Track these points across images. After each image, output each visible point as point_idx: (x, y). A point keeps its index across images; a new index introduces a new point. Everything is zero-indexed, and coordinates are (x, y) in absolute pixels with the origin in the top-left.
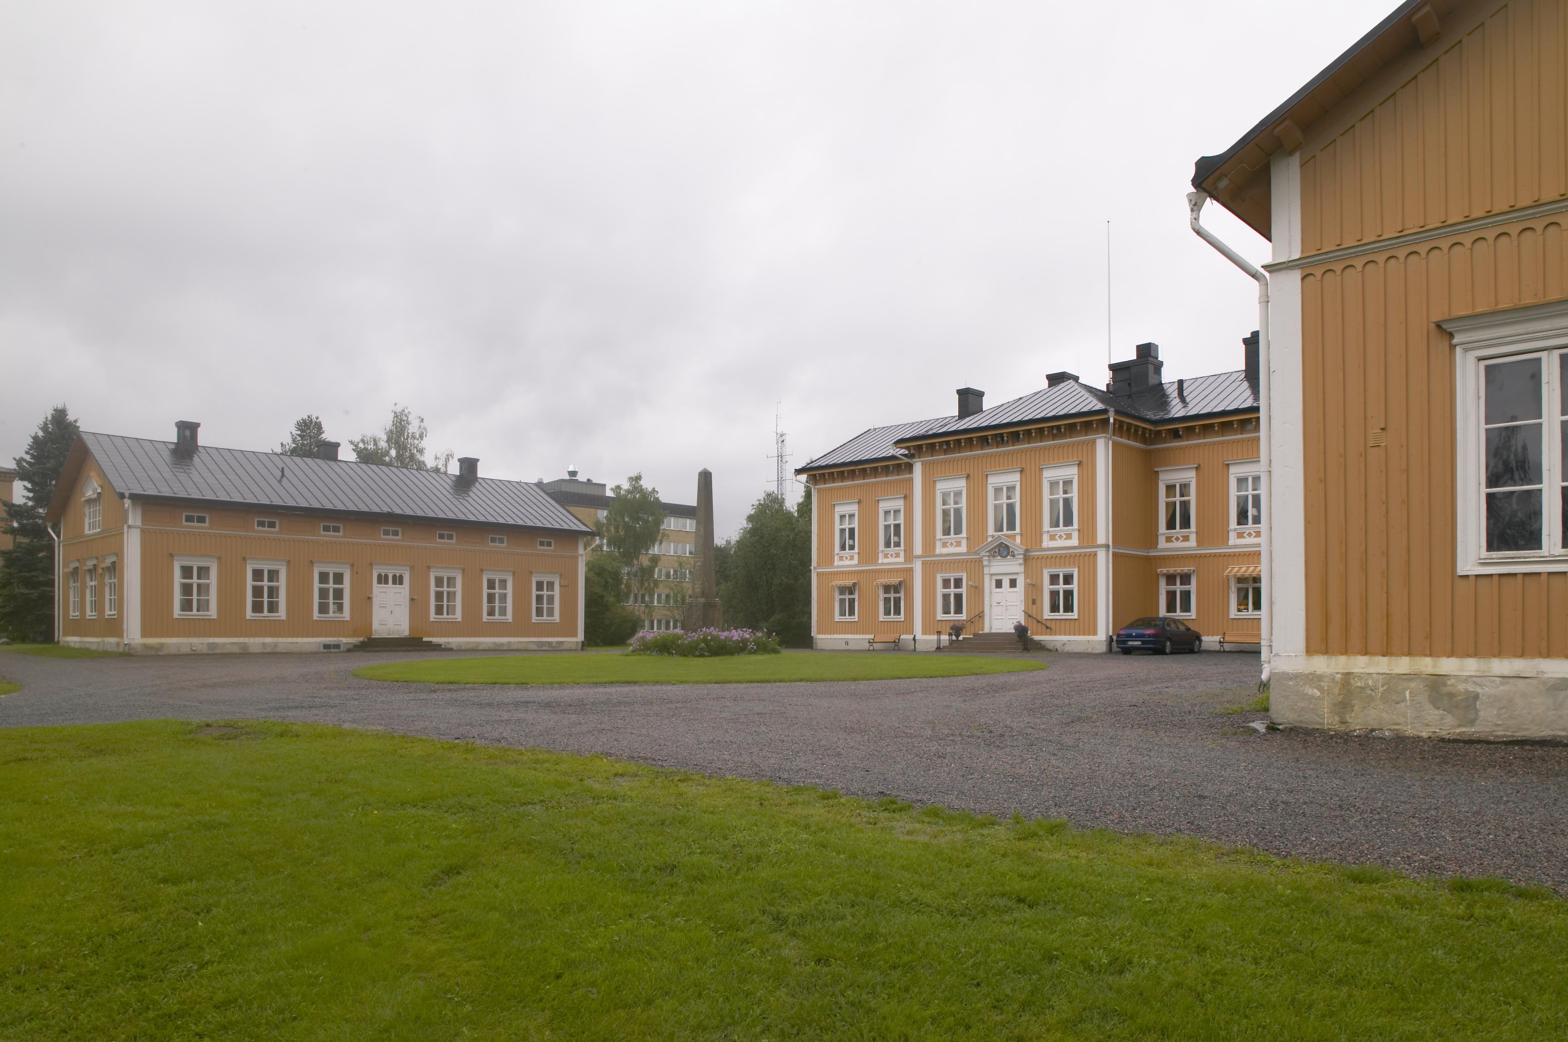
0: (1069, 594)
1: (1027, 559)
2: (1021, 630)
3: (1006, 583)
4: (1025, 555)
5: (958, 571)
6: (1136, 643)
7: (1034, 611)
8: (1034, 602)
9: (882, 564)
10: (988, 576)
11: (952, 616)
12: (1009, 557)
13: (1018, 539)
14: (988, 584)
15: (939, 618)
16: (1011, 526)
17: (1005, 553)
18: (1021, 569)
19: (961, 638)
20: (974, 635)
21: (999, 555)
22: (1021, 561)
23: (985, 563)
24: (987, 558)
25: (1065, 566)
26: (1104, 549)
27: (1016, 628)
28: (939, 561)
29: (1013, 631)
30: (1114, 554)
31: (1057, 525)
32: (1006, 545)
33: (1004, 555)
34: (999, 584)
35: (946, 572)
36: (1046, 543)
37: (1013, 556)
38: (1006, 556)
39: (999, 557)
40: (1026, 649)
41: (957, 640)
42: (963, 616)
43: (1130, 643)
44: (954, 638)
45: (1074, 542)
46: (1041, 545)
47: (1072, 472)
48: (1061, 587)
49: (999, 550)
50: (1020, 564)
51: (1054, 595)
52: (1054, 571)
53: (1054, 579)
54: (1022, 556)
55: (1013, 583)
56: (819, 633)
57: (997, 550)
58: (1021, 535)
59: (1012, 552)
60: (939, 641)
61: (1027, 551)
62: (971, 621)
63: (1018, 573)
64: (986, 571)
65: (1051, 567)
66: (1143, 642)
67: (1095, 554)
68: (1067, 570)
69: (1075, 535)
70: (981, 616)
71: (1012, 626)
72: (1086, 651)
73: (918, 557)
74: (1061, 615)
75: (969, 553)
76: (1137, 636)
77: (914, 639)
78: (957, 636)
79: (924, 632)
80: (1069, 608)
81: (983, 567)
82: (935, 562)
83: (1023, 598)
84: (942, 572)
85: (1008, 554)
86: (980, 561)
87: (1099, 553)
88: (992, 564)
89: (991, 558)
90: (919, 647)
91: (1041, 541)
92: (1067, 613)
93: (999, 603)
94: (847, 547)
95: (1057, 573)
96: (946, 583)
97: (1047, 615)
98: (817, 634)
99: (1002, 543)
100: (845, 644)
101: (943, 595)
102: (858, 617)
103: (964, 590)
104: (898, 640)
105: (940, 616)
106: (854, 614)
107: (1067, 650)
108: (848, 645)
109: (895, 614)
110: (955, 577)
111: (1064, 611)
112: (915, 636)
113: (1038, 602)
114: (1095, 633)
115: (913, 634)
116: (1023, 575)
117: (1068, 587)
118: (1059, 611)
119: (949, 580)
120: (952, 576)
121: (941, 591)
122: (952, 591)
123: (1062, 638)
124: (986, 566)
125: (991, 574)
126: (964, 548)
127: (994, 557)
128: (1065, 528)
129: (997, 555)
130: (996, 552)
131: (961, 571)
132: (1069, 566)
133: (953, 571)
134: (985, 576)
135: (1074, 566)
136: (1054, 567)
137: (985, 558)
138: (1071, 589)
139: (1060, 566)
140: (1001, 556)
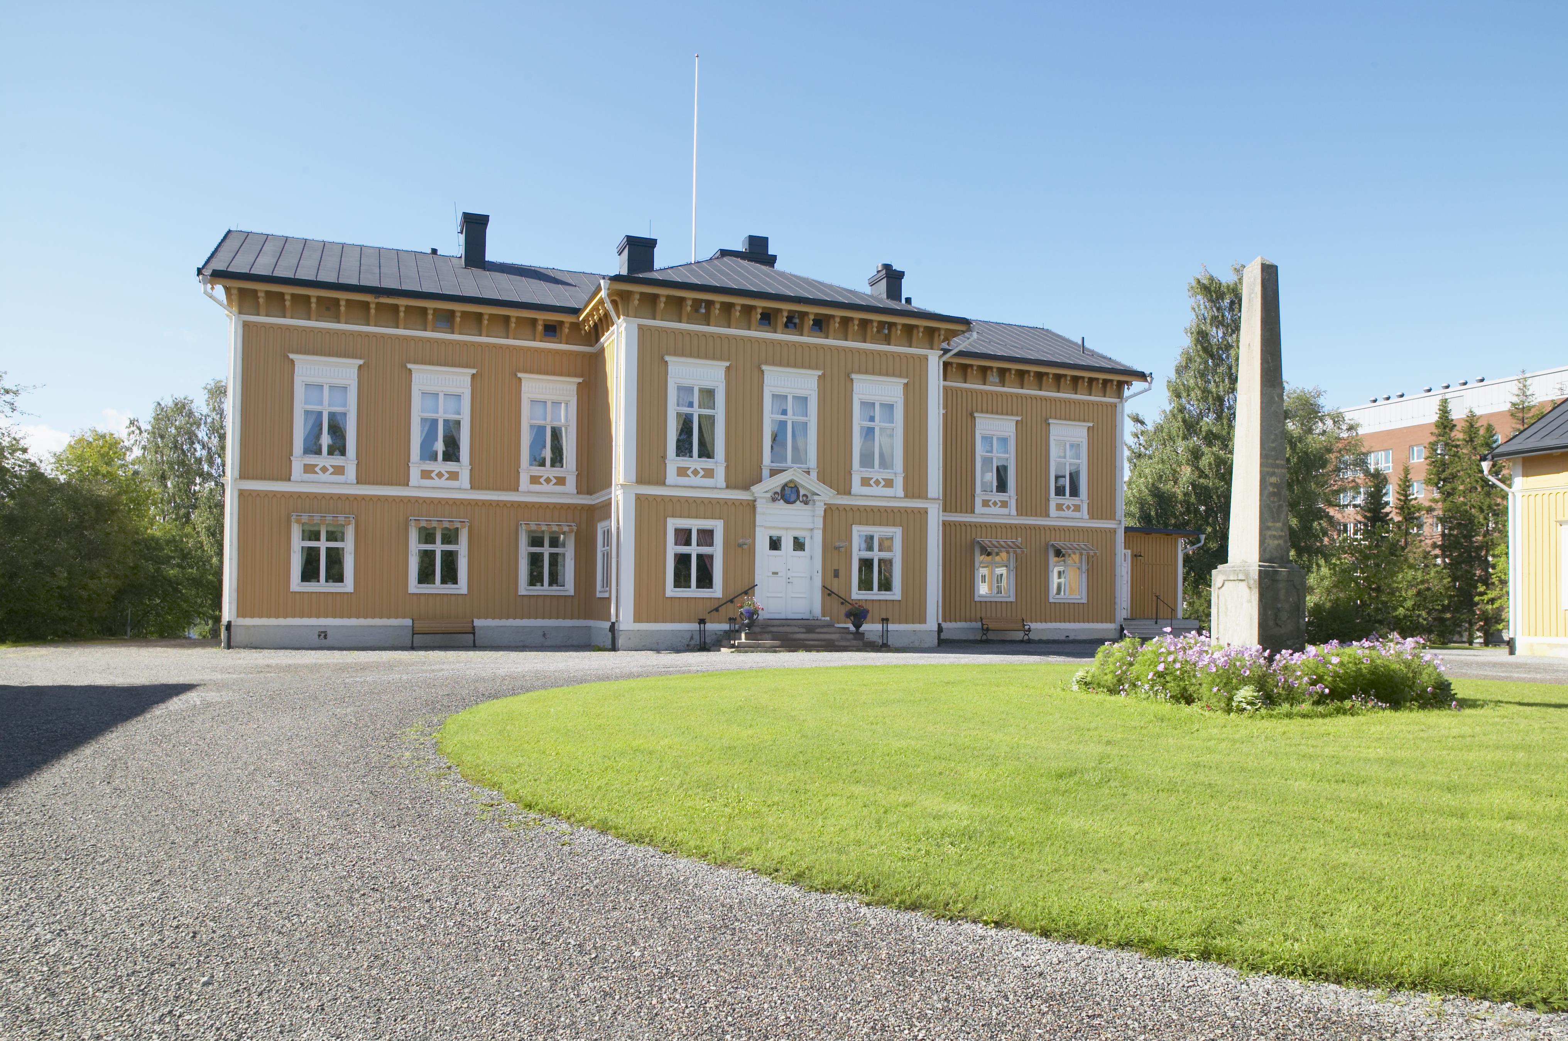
0: (886, 565)
1: (829, 509)
3: (787, 544)
5: (706, 519)
7: (837, 587)
8: (836, 574)
9: (419, 488)
10: (760, 530)
11: (694, 592)
12: (798, 502)
13: (815, 478)
14: (762, 543)
15: (669, 594)
16: (799, 457)
17: (794, 497)
18: (819, 523)
21: (782, 498)
22: (819, 512)
23: (759, 509)
24: (764, 502)
25: (881, 525)
26: (937, 505)
28: (670, 498)
31: (870, 465)
32: (798, 485)
33: (792, 500)
34: (775, 544)
35: (680, 518)
36: (858, 488)
37: (806, 503)
38: (794, 502)
39: (782, 501)
42: (716, 592)
45: (898, 491)
47: (894, 393)
48: (876, 554)
49: (782, 492)
50: (818, 516)
51: (866, 565)
52: (867, 530)
53: (867, 542)
54: (822, 505)
55: (799, 545)
56: (243, 613)
57: (779, 491)
58: (819, 472)
59: (804, 495)
61: (832, 497)
62: (731, 600)
63: (811, 530)
64: (760, 521)
65: (861, 524)
67: (926, 512)
68: (885, 531)
69: (899, 482)
70: (749, 592)
73: (630, 486)
74: (875, 594)
75: (729, 489)
77: (613, 628)
79: (638, 619)
80: (886, 584)
81: (752, 514)
82: (664, 499)
83: (819, 567)
84: (675, 516)
85: (799, 499)
86: (751, 504)
87: (929, 510)
88: (769, 512)
89: (770, 502)
90: (625, 643)
91: (849, 484)
92: (883, 592)
93: (776, 573)
94: (325, 450)
95: (871, 533)
96: (683, 536)
97: (857, 594)
98: (238, 616)
99: (791, 481)
100: (319, 636)
101: (676, 555)
102: (348, 584)
103: (717, 551)
104: (470, 630)
105: (671, 591)
106: (340, 579)
107: (889, 643)
108: (325, 637)
109: (443, 582)
110: (701, 527)
111: (879, 590)
112: (613, 624)
113: (842, 574)
114: (922, 620)
115: (613, 620)
116: (821, 532)
117: (885, 555)
118: (871, 589)
119: (689, 531)
120: (695, 524)
121: (672, 549)
122: (694, 550)
123: (878, 627)
124: (762, 514)
125: (766, 528)
126: (719, 481)
127: (774, 500)
128: (882, 471)
129: (779, 498)
130: (777, 493)
131: (714, 518)
132: (888, 525)
133: (698, 518)
134: (757, 530)
135: (895, 526)
136: (867, 525)
137: (759, 501)
138: (890, 558)
139: (875, 524)
140: (788, 502)
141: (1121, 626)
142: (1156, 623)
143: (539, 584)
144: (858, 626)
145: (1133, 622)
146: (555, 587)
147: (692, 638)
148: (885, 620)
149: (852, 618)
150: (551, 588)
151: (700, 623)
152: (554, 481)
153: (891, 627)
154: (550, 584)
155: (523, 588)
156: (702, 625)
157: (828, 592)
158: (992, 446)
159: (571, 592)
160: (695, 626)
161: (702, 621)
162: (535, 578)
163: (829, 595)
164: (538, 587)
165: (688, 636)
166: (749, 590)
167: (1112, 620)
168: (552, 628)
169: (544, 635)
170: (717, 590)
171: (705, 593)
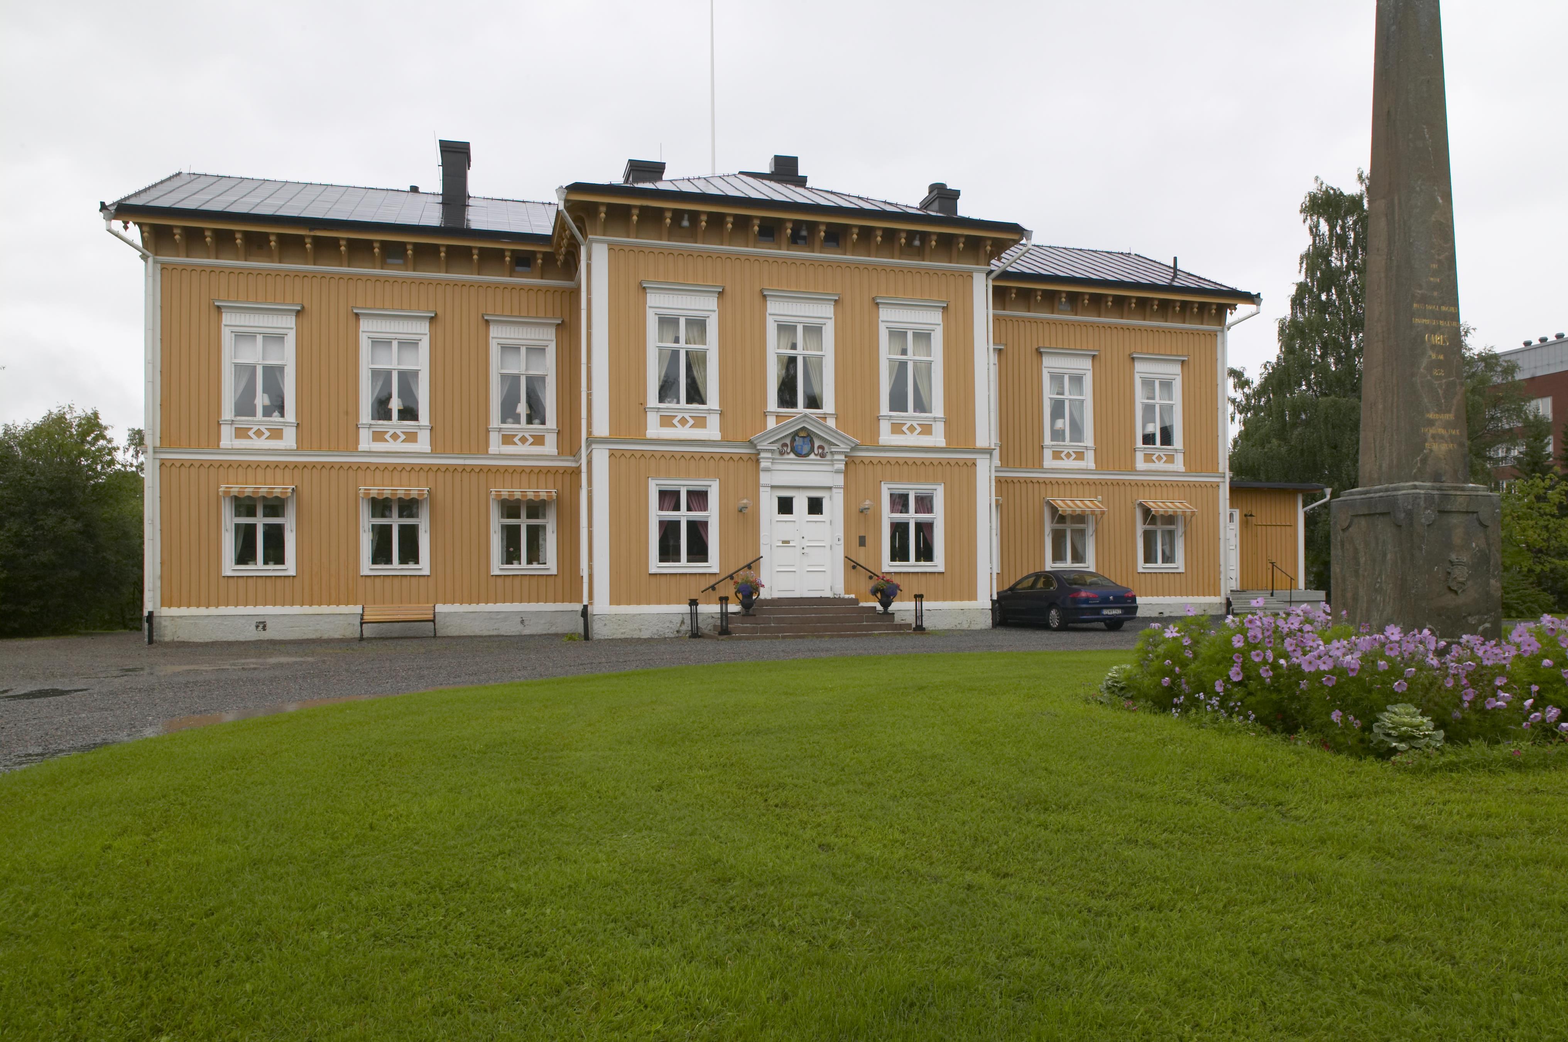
0: (925, 530)
1: (850, 462)
3: (800, 504)
4: (848, 455)
5: (697, 477)
6: (1114, 612)
7: (863, 558)
8: (862, 541)
9: (370, 453)
10: (768, 490)
12: (812, 456)
13: (830, 426)
14: (768, 503)
15: (653, 570)
17: (806, 449)
18: (840, 480)
22: (842, 466)
23: (764, 464)
24: (769, 455)
25: (918, 481)
26: (988, 456)
28: (653, 454)
31: (904, 409)
33: (804, 452)
34: (785, 506)
35: (666, 477)
36: (886, 437)
37: (823, 456)
38: (808, 455)
39: (792, 456)
42: (712, 567)
43: (1106, 612)
45: (938, 439)
46: (876, 441)
47: (932, 319)
48: (912, 517)
50: (837, 472)
51: (899, 530)
52: (900, 487)
53: (899, 502)
54: (842, 457)
55: (815, 506)
56: (166, 601)
57: (788, 442)
58: (837, 417)
59: (820, 446)
60: (694, 616)
61: (854, 448)
62: (731, 576)
63: (830, 488)
64: (765, 478)
65: (892, 480)
66: (1125, 610)
67: (974, 464)
68: (923, 488)
69: (938, 428)
72: (959, 627)
73: (602, 441)
74: (912, 565)
75: (725, 441)
76: (1115, 600)
77: (585, 613)
79: (616, 598)
80: (925, 553)
81: (758, 471)
82: (644, 455)
83: (841, 534)
84: (658, 476)
85: (812, 451)
86: (751, 459)
87: (978, 462)
88: (775, 467)
89: (777, 456)
90: (599, 631)
91: (876, 433)
92: (922, 563)
93: (788, 542)
94: (259, 410)
95: (905, 492)
96: (669, 498)
97: (888, 565)
98: (162, 605)
99: (804, 428)
100: (257, 627)
101: (661, 523)
102: (290, 566)
103: (712, 515)
104: (431, 617)
105: (655, 565)
106: (280, 560)
107: (924, 625)
108: (264, 628)
109: (403, 560)
110: (691, 488)
111: (918, 559)
112: (586, 607)
113: (869, 541)
114: (972, 596)
115: (585, 602)
116: (842, 491)
117: (924, 517)
118: (906, 559)
119: (677, 494)
120: (683, 486)
121: (655, 515)
122: (683, 516)
123: (911, 605)
124: (767, 470)
125: (773, 487)
126: (712, 431)
127: (782, 453)
128: (917, 414)
129: (789, 451)
130: (785, 445)
131: (707, 476)
132: (927, 481)
133: (688, 477)
134: (761, 489)
135: (935, 481)
136: (900, 481)
137: (762, 455)
138: (930, 521)
139: (910, 480)
140: (798, 454)
141: (1228, 599)
142: (1272, 595)
143: (515, 562)
144: (886, 604)
145: (1243, 595)
146: (535, 565)
147: (683, 622)
148: (919, 597)
149: (879, 595)
150: (530, 566)
151: (690, 605)
152: (531, 440)
153: (926, 605)
154: (530, 562)
155: (497, 566)
156: (694, 607)
157: (852, 565)
158: (1063, 388)
159: (554, 571)
160: (685, 608)
161: (693, 603)
162: (511, 556)
163: (854, 567)
164: (515, 566)
165: (678, 620)
166: (753, 565)
167: (1217, 593)
168: (532, 613)
169: (522, 622)
170: (713, 564)
171: (698, 567)
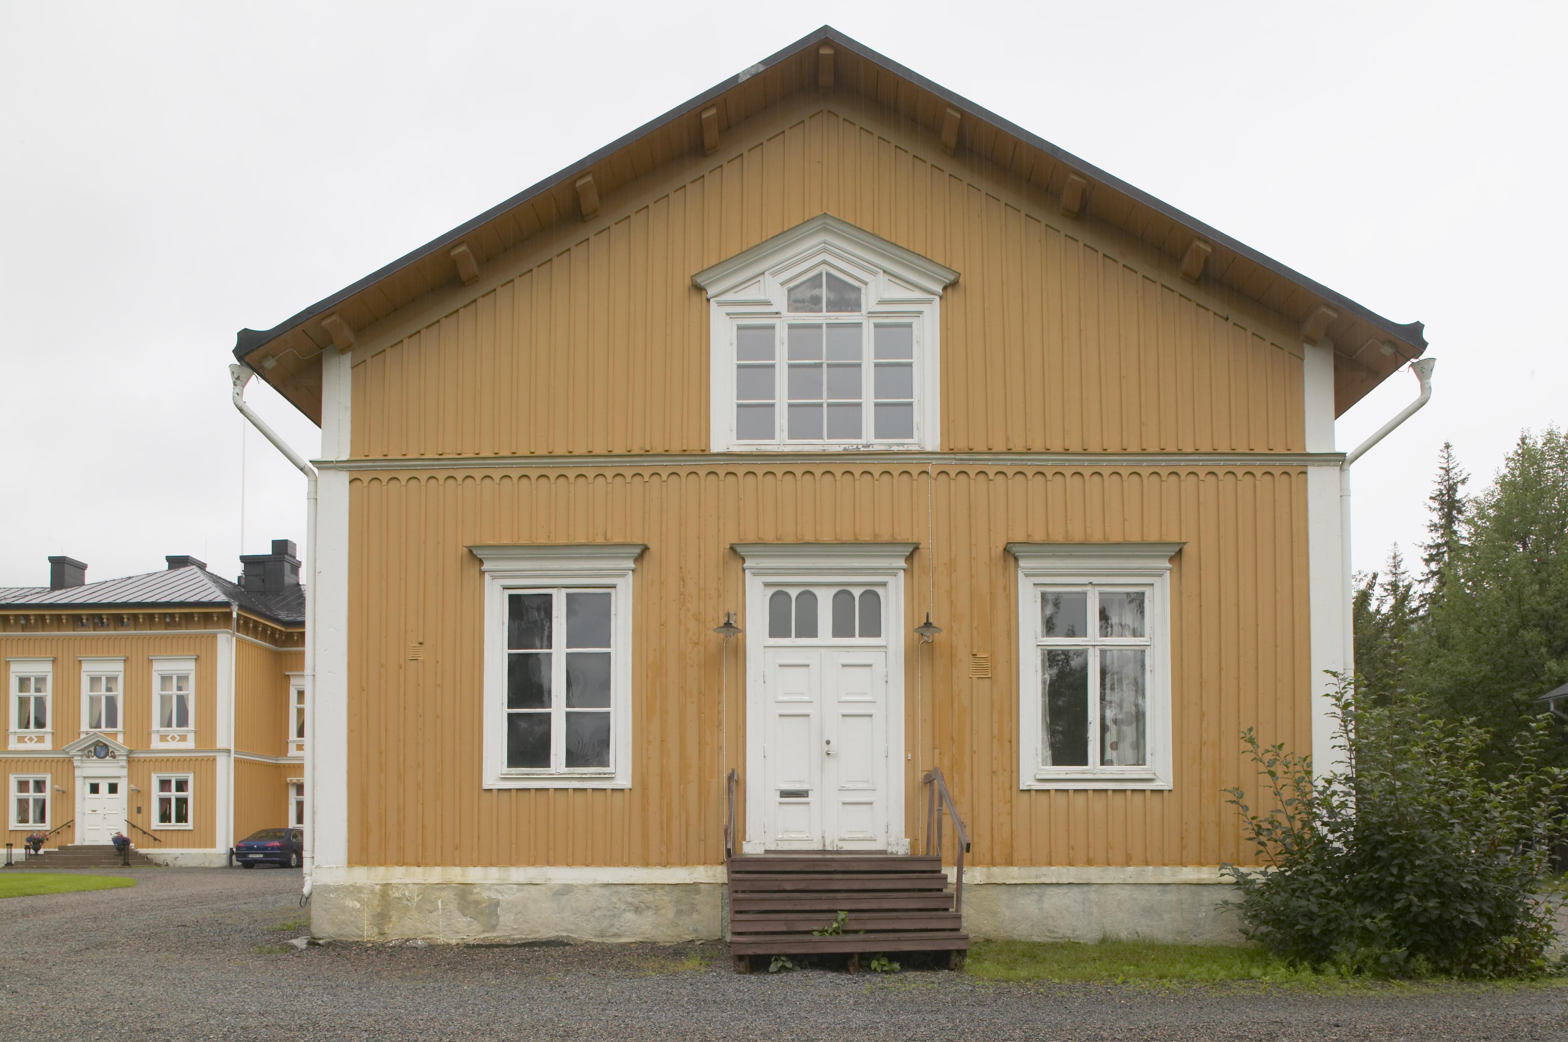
0: (182, 802)
1: (130, 761)
2: (121, 844)
3: (104, 788)
4: (128, 756)
5: (39, 772)
6: (258, 856)
7: (139, 821)
8: (139, 810)
10: (81, 779)
11: (32, 826)
12: (108, 758)
13: (120, 739)
14: (82, 789)
15: (12, 828)
16: (112, 721)
17: (102, 754)
18: (124, 772)
19: (41, 852)
20: (60, 848)
21: (96, 754)
22: (124, 763)
23: (76, 764)
24: (79, 758)
25: (177, 771)
26: (226, 754)
27: (115, 840)
28: (12, 760)
29: (112, 843)
30: (237, 761)
31: (169, 725)
32: (105, 745)
34: (95, 789)
35: (22, 772)
36: (156, 744)
37: (114, 757)
38: (105, 757)
39: (95, 758)
40: (126, 864)
41: (36, 854)
42: (47, 826)
43: (251, 856)
44: (32, 852)
45: (190, 744)
46: (149, 747)
47: (189, 667)
48: (173, 794)
49: (95, 749)
50: (122, 767)
51: (165, 802)
52: (165, 776)
53: (165, 785)
54: (125, 758)
55: (113, 789)
57: (92, 749)
58: (124, 733)
59: (112, 752)
60: (10, 855)
61: (131, 752)
62: (56, 832)
63: (119, 777)
64: (78, 772)
65: (160, 771)
66: (266, 855)
67: (214, 759)
68: (181, 776)
69: (191, 737)
70: (70, 825)
71: (110, 838)
72: (202, 865)
74: (173, 825)
75: (54, 750)
76: (259, 848)
78: (37, 850)
80: (182, 818)
81: (74, 768)
82: (7, 760)
83: (125, 806)
84: (16, 772)
85: (107, 754)
86: (70, 761)
87: (218, 759)
88: (85, 765)
89: (85, 758)
91: (149, 741)
92: (180, 824)
93: (94, 810)
95: (169, 778)
96: (23, 785)
97: (155, 825)
99: (103, 740)
101: (17, 799)
103: (48, 795)
105: (13, 825)
110: (36, 779)
111: (177, 821)
113: (135, 810)
114: (213, 845)
116: (126, 779)
117: (181, 794)
118: (168, 821)
119: (28, 782)
120: (32, 777)
121: (15, 795)
122: (31, 795)
124: (79, 767)
125: (85, 778)
126: (47, 745)
127: (88, 757)
128: (178, 729)
129: (93, 754)
130: (91, 752)
131: (45, 772)
132: (183, 771)
133: (34, 772)
134: (76, 779)
135: (189, 771)
136: (166, 771)
137: (75, 758)
138: (185, 797)
139: (172, 771)
140: (98, 757)
156: (10, 850)
157: (131, 825)
161: (10, 847)
163: (133, 827)
170: (48, 824)
171: (39, 826)
